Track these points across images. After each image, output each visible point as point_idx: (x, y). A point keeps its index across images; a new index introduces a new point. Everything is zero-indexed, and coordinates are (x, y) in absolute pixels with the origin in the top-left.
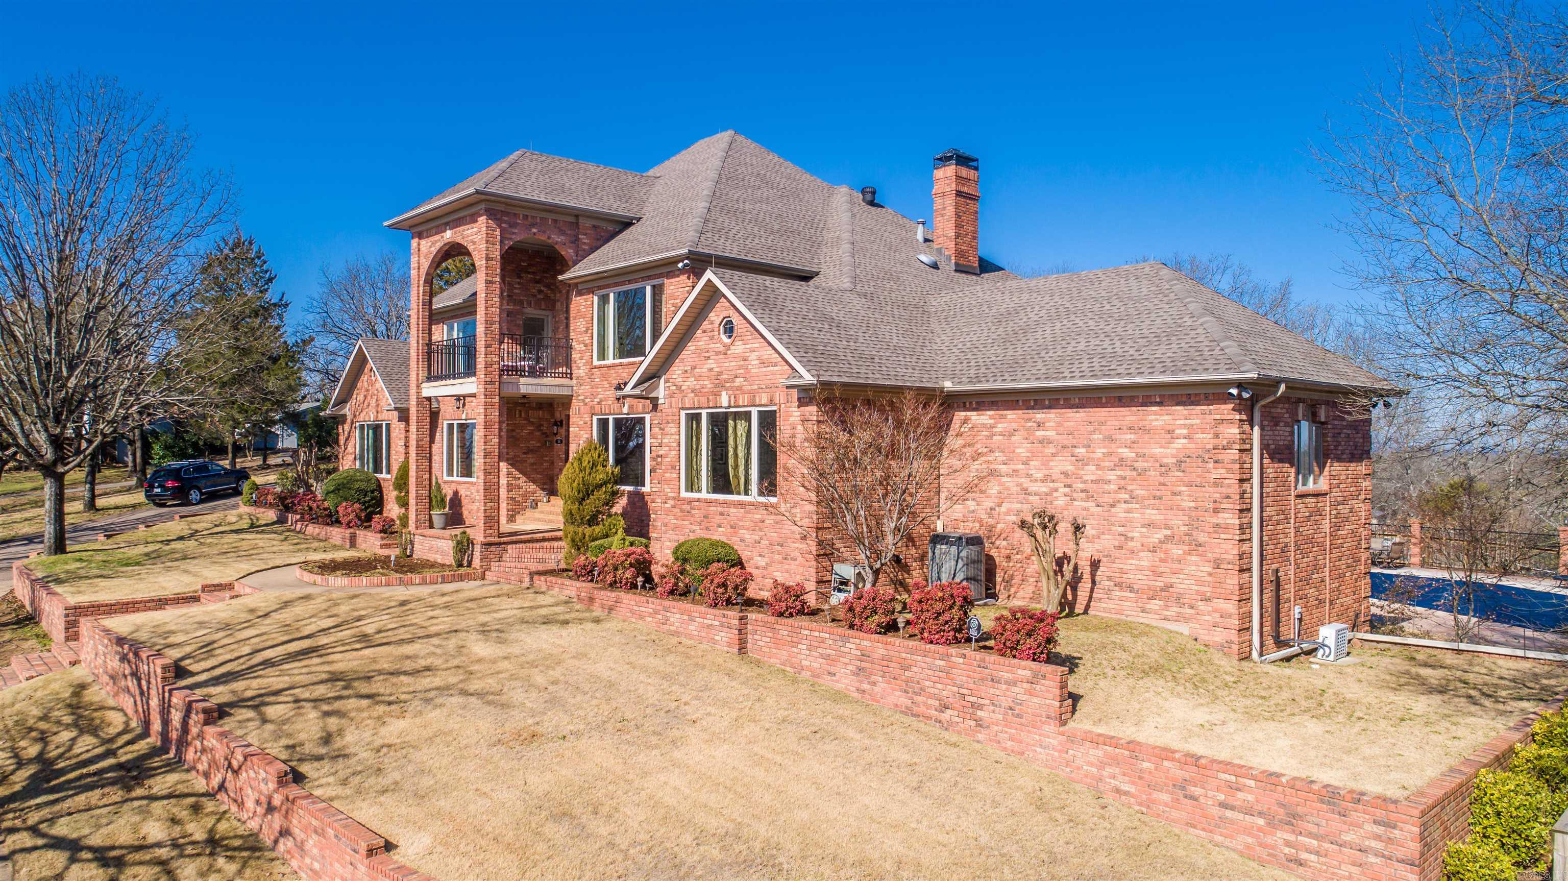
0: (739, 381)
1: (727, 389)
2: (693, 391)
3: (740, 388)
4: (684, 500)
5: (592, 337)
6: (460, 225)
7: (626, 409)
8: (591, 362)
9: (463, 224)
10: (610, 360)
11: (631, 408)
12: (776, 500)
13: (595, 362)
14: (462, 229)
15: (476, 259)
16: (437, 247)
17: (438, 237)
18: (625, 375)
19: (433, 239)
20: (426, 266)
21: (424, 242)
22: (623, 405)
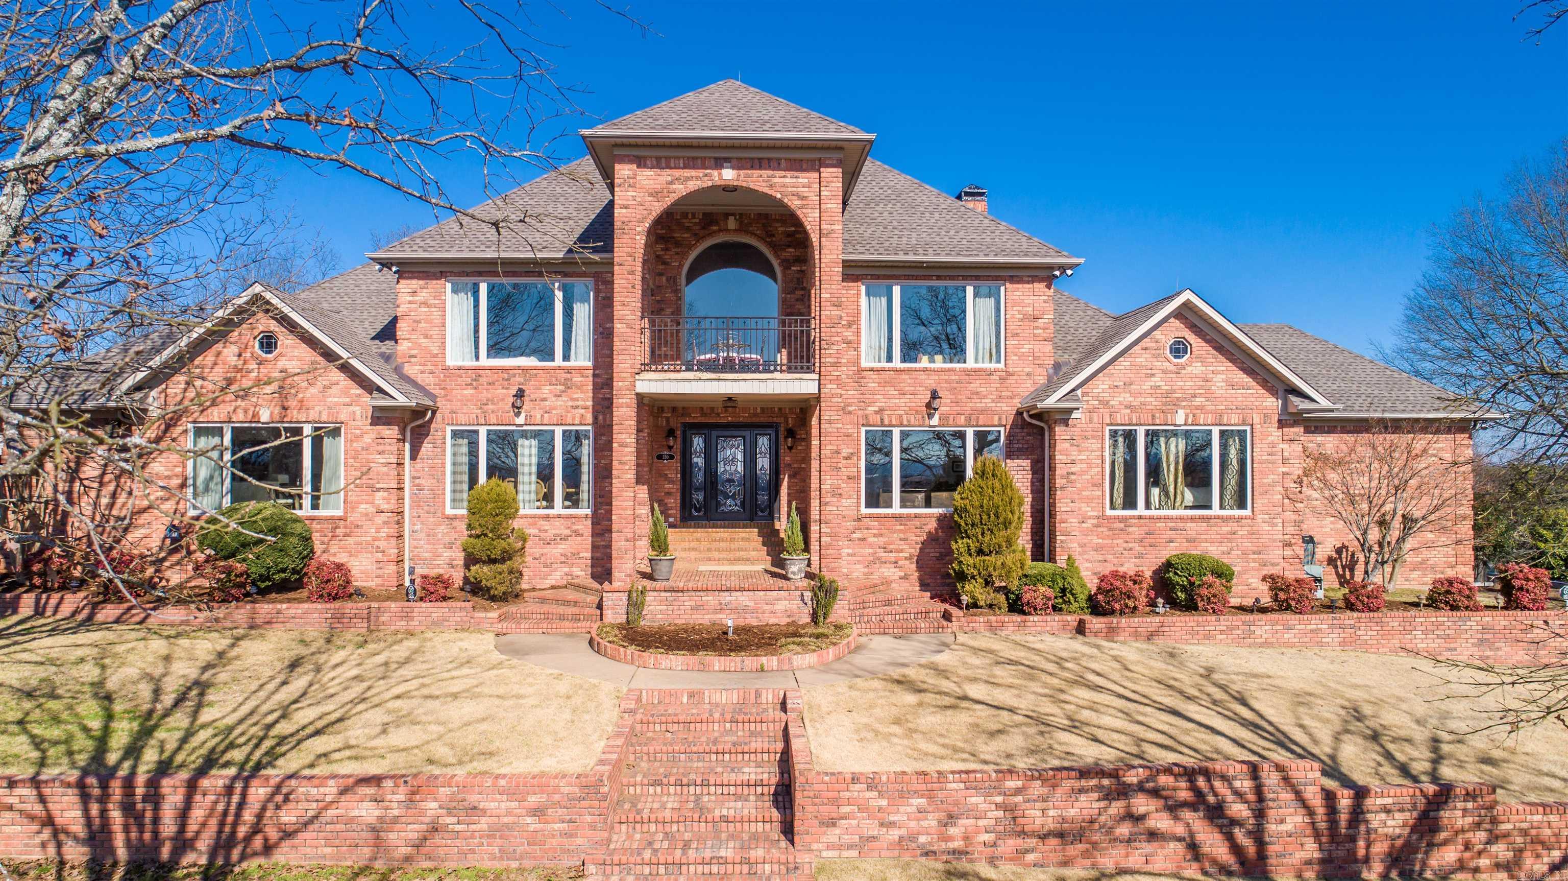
0: (1198, 401)
1: (1184, 408)
2: (1127, 407)
3: (1201, 408)
4: (1109, 518)
5: (858, 333)
6: (760, 168)
7: (935, 421)
8: (857, 362)
9: (769, 168)
10: (897, 363)
11: (944, 420)
12: (1247, 512)
13: (864, 364)
14: (765, 173)
15: (810, 219)
16: (693, 186)
17: (693, 173)
18: (931, 382)
19: (677, 173)
20: (658, 208)
21: (649, 173)
22: (930, 416)
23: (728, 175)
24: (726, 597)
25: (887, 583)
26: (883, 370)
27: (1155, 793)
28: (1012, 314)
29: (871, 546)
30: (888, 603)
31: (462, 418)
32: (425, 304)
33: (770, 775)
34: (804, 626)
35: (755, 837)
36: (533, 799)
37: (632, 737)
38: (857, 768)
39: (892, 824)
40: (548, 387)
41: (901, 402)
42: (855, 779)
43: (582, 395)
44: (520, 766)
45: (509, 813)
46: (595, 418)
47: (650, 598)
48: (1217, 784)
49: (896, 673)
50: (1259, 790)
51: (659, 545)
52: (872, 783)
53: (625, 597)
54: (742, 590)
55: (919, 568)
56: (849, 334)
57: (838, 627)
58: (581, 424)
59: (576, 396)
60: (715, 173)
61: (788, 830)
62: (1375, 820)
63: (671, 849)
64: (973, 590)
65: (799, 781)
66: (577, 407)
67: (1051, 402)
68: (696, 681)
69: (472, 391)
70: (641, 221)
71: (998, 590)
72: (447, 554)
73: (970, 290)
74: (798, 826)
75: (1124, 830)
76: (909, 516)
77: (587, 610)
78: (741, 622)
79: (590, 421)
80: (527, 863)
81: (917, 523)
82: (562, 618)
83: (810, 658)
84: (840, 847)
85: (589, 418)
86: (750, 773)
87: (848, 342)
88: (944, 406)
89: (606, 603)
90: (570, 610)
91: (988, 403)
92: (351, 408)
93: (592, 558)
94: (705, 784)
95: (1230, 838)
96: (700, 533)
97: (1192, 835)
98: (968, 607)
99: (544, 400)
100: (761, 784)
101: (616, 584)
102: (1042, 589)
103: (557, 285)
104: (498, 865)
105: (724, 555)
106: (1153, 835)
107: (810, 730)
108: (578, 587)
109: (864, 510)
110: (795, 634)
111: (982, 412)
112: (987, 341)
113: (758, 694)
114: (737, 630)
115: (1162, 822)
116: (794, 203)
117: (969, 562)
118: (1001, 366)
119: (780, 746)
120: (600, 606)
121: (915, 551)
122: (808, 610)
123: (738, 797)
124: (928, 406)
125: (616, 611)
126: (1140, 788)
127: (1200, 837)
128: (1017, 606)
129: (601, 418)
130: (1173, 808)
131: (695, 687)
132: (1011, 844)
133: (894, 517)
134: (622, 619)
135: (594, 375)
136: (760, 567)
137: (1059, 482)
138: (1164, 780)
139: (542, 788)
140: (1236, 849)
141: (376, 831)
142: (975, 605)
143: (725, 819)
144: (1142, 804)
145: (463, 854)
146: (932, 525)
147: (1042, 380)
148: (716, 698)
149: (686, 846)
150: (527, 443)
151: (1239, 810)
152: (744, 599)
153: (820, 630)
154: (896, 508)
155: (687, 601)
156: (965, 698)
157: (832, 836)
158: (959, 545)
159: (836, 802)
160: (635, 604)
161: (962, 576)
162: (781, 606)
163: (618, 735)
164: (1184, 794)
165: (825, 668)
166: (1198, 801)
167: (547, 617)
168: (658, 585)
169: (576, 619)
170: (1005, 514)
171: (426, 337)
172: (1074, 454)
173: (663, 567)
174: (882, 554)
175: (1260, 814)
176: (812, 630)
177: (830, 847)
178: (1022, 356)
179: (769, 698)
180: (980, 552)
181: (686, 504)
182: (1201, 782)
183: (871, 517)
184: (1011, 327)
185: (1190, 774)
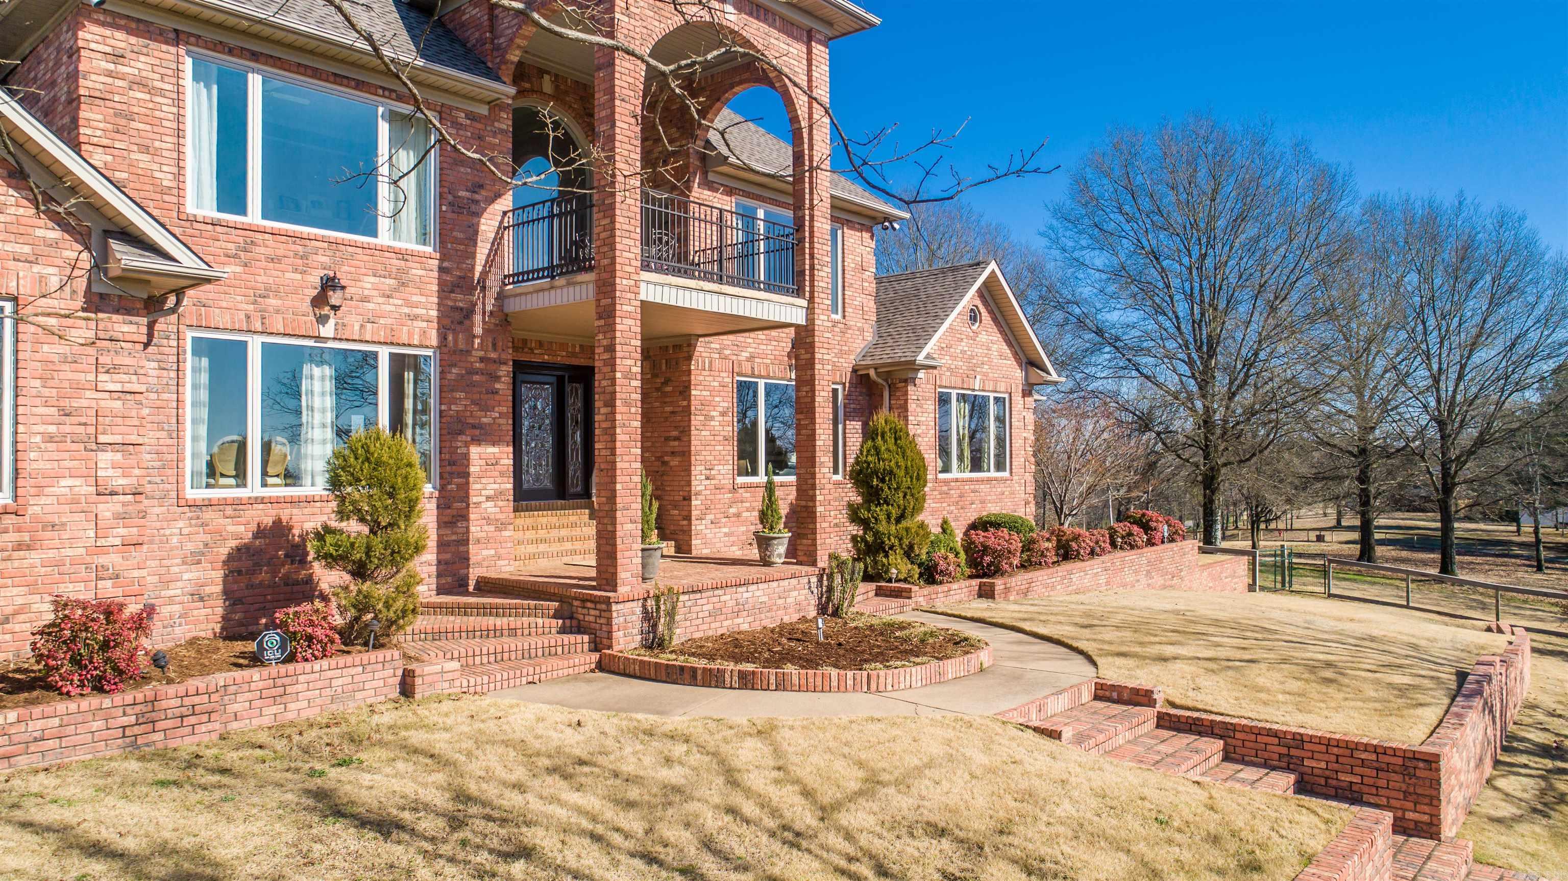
0: (985, 368)
1: (978, 373)
2: (948, 370)
3: (986, 375)
4: (940, 481)
12: (1006, 474)
28: (848, 262)
31: (219, 318)
32: (140, 83)
40: (372, 279)
41: (768, 349)
43: (423, 299)
46: (443, 338)
58: (421, 346)
59: (415, 298)
66: (416, 318)
67: (921, 359)
69: (239, 269)
72: (190, 575)
79: (434, 342)
85: (433, 339)
92: (36, 269)
93: (439, 562)
99: (365, 299)
103: (381, 110)
109: (739, 479)
118: (840, 317)
124: (789, 355)
129: (450, 338)
135: (441, 269)
146: (793, 495)
147: (869, 337)
150: (317, 371)
154: (762, 477)
171: (145, 149)
172: (920, 415)
178: (855, 309)
183: (745, 487)
184: (847, 276)
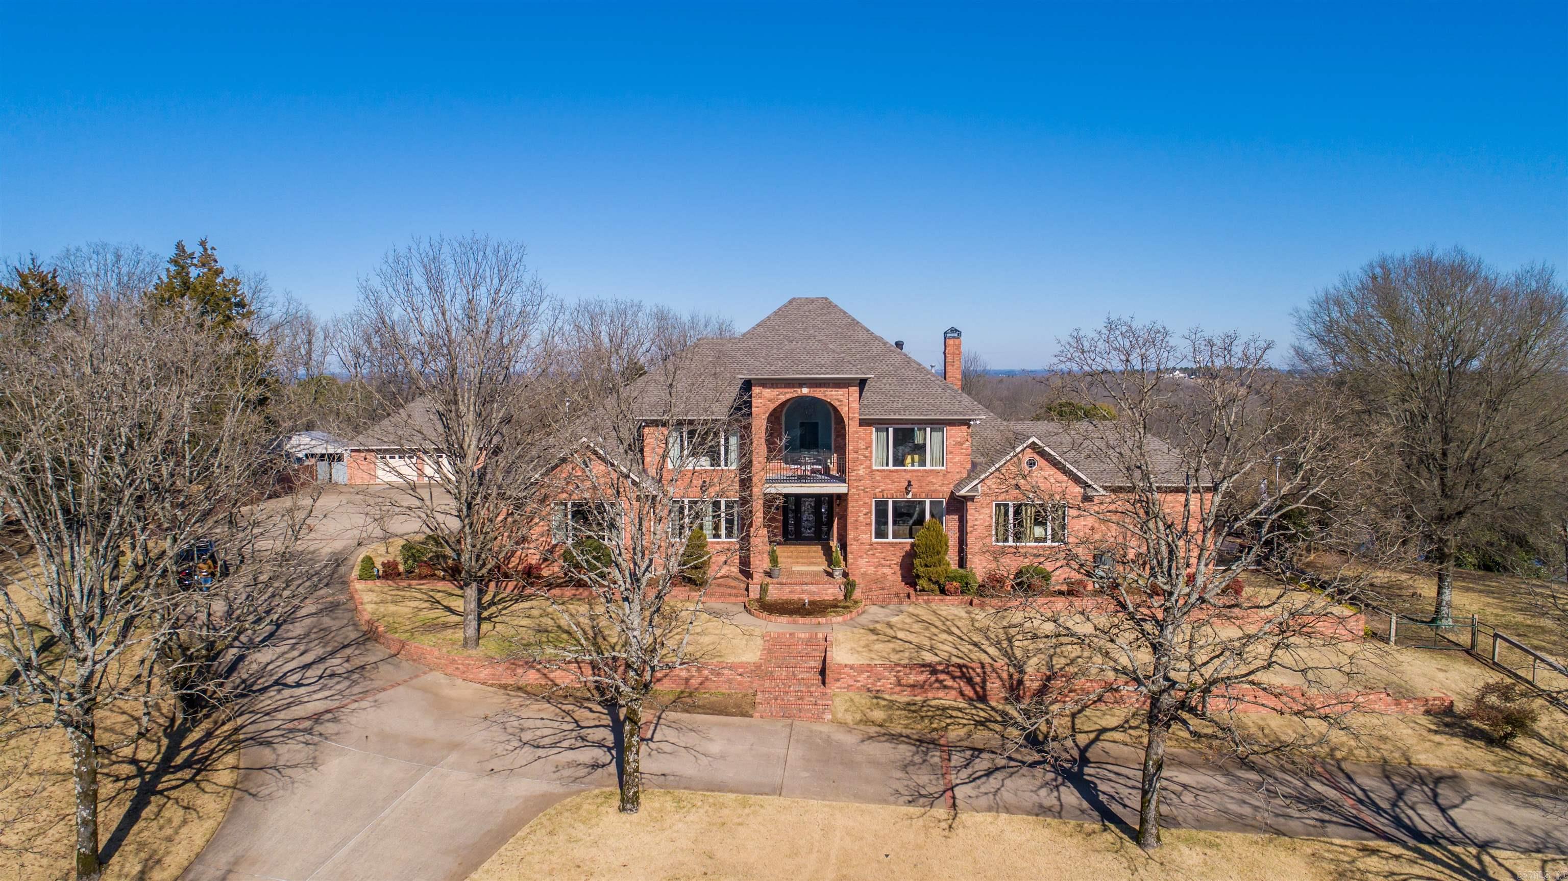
0: (1041, 489)
1: (1033, 492)
2: (1004, 492)
3: (1042, 493)
4: (994, 547)
5: (871, 452)
6: (820, 387)
7: (910, 496)
8: (870, 467)
9: (824, 387)
10: (891, 467)
11: (914, 496)
13: (874, 468)
14: (822, 390)
15: (844, 411)
16: (788, 396)
17: (789, 390)
18: (908, 476)
19: (781, 390)
20: (772, 407)
21: (768, 390)
22: (907, 494)
23: (805, 391)
24: (805, 587)
25: (884, 576)
26: (884, 470)
27: (948, 673)
28: (949, 442)
29: (877, 558)
30: (883, 589)
31: (676, 495)
32: (657, 439)
33: (818, 664)
34: (840, 601)
35: (813, 685)
36: (741, 670)
37: (770, 651)
38: (847, 662)
39: (858, 681)
40: (717, 480)
41: (893, 486)
42: (846, 666)
43: (735, 483)
44: (736, 660)
45: (731, 675)
46: (741, 493)
47: (770, 587)
48: (970, 671)
49: (871, 627)
50: (984, 673)
51: (774, 560)
52: (852, 667)
53: (759, 587)
54: (812, 584)
55: (901, 568)
56: (867, 453)
57: (856, 602)
58: (734, 497)
59: (731, 483)
60: (799, 390)
61: (824, 683)
62: (1028, 684)
63: (785, 688)
64: (923, 583)
65: (827, 666)
66: (732, 488)
67: (963, 492)
68: (790, 628)
69: (681, 482)
70: (764, 413)
71: (934, 583)
73: (928, 430)
74: (827, 681)
75: (937, 685)
76: (896, 543)
77: (741, 592)
78: (812, 599)
79: (739, 495)
80: (738, 691)
81: (900, 546)
82: (730, 595)
83: (840, 619)
84: (841, 688)
85: (738, 493)
86: (812, 664)
87: (866, 457)
88: (914, 489)
89: (750, 589)
90: (734, 591)
91: (937, 487)
93: (741, 563)
94: (796, 667)
95: (974, 689)
96: (792, 548)
97: (960, 688)
98: (920, 591)
99: (716, 486)
100: (815, 667)
101: (755, 581)
102: (955, 584)
103: (722, 429)
104: (728, 692)
105: (805, 561)
106: (945, 687)
107: (834, 649)
108: (736, 579)
109: (874, 540)
110: (836, 606)
111: (934, 491)
112: (937, 454)
113: (816, 635)
114: (811, 603)
115: (950, 683)
116: (836, 404)
117: (921, 570)
118: (944, 468)
119: (823, 655)
120: (747, 590)
121: (900, 560)
122: (843, 593)
123: (807, 672)
124: (906, 488)
125: (755, 593)
126: (943, 672)
127: (964, 689)
128: (943, 591)
129: (744, 492)
130: (954, 678)
131: (792, 631)
132: (898, 689)
133: (889, 543)
134: (758, 596)
135: (740, 474)
136: (821, 568)
137: (969, 529)
138: (951, 669)
139: (742, 667)
140: (976, 692)
141: (687, 680)
142: (923, 590)
143: (802, 679)
144: (942, 677)
145: (717, 688)
146: (908, 548)
147: (965, 475)
148: (800, 635)
149: (790, 687)
151: (978, 680)
152: (813, 588)
153: (847, 604)
154: (890, 539)
155: (787, 589)
156: (896, 638)
157: (838, 684)
158: (917, 562)
159: (839, 673)
160: (764, 589)
161: (918, 576)
162: (830, 591)
163: (764, 650)
164: (958, 674)
165: (844, 623)
166: (963, 676)
167: (723, 594)
168: (775, 580)
169: (736, 596)
170: (938, 548)
171: (658, 455)
172: (977, 515)
173: (776, 572)
174: (883, 562)
175: (984, 681)
176: (842, 604)
177: (838, 688)
178: (955, 463)
179: (820, 636)
180: (926, 566)
181: (786, 534)
182: (965, 670)
183: (877, 543)
184: (949, 449)
185: (960, 666)
